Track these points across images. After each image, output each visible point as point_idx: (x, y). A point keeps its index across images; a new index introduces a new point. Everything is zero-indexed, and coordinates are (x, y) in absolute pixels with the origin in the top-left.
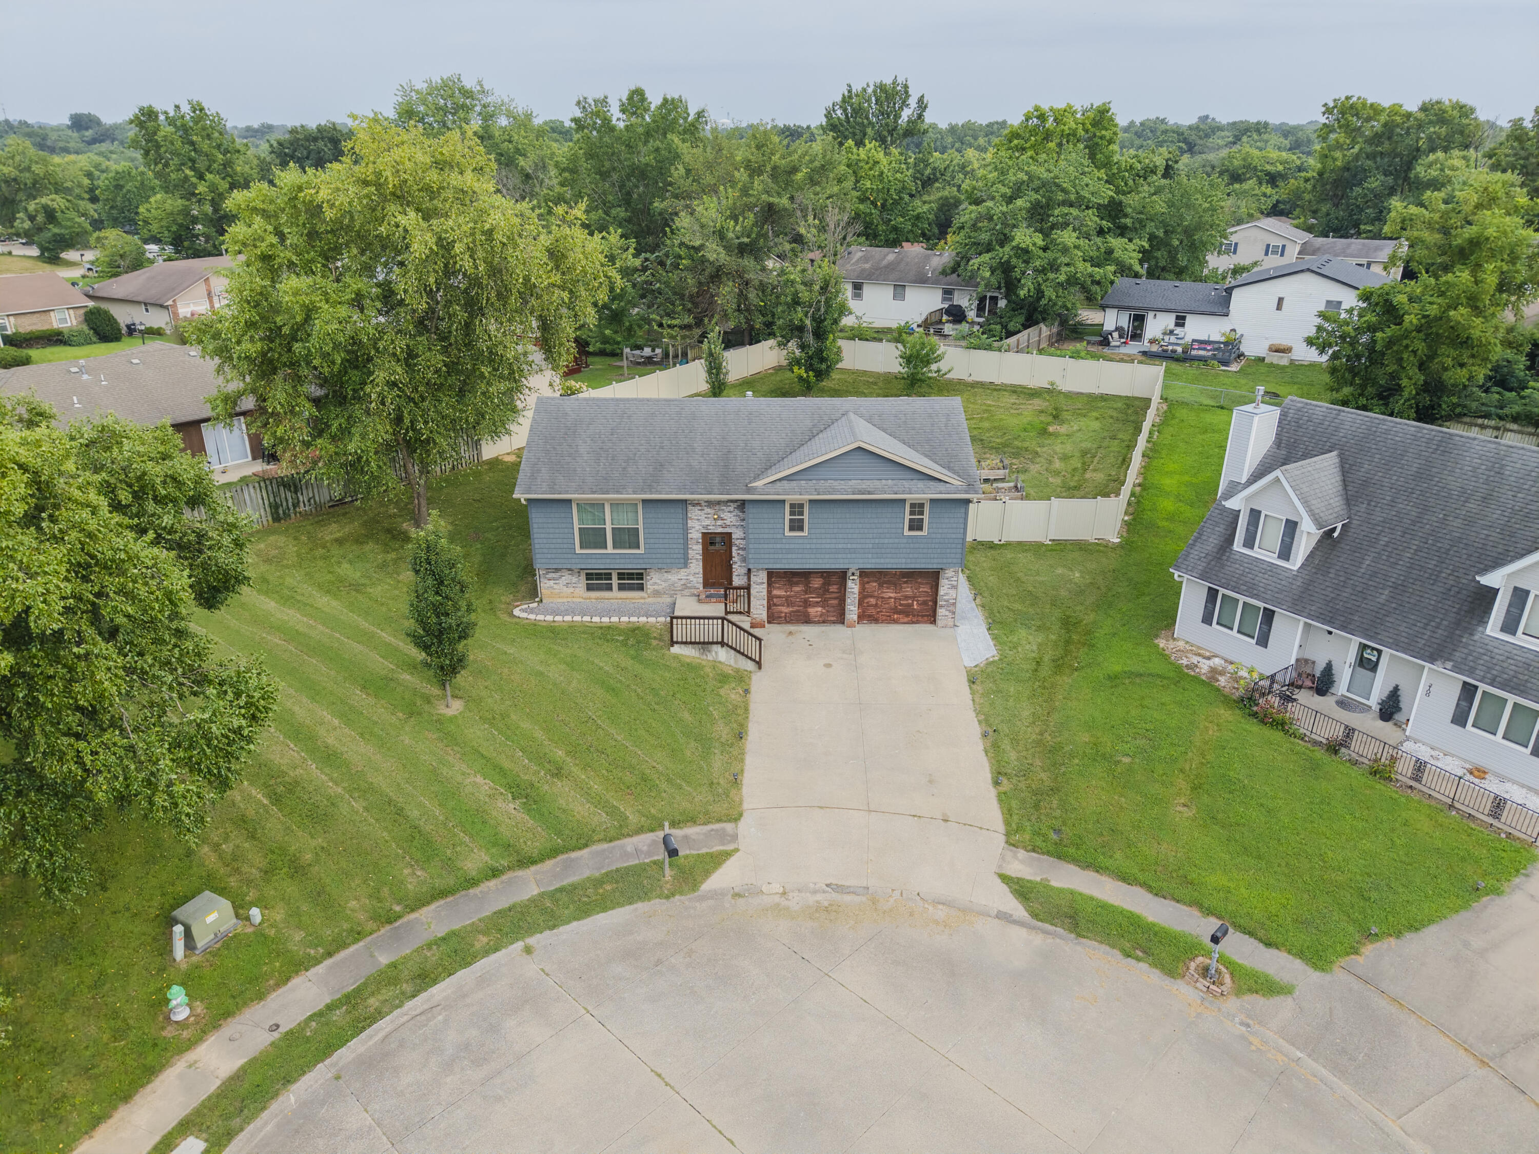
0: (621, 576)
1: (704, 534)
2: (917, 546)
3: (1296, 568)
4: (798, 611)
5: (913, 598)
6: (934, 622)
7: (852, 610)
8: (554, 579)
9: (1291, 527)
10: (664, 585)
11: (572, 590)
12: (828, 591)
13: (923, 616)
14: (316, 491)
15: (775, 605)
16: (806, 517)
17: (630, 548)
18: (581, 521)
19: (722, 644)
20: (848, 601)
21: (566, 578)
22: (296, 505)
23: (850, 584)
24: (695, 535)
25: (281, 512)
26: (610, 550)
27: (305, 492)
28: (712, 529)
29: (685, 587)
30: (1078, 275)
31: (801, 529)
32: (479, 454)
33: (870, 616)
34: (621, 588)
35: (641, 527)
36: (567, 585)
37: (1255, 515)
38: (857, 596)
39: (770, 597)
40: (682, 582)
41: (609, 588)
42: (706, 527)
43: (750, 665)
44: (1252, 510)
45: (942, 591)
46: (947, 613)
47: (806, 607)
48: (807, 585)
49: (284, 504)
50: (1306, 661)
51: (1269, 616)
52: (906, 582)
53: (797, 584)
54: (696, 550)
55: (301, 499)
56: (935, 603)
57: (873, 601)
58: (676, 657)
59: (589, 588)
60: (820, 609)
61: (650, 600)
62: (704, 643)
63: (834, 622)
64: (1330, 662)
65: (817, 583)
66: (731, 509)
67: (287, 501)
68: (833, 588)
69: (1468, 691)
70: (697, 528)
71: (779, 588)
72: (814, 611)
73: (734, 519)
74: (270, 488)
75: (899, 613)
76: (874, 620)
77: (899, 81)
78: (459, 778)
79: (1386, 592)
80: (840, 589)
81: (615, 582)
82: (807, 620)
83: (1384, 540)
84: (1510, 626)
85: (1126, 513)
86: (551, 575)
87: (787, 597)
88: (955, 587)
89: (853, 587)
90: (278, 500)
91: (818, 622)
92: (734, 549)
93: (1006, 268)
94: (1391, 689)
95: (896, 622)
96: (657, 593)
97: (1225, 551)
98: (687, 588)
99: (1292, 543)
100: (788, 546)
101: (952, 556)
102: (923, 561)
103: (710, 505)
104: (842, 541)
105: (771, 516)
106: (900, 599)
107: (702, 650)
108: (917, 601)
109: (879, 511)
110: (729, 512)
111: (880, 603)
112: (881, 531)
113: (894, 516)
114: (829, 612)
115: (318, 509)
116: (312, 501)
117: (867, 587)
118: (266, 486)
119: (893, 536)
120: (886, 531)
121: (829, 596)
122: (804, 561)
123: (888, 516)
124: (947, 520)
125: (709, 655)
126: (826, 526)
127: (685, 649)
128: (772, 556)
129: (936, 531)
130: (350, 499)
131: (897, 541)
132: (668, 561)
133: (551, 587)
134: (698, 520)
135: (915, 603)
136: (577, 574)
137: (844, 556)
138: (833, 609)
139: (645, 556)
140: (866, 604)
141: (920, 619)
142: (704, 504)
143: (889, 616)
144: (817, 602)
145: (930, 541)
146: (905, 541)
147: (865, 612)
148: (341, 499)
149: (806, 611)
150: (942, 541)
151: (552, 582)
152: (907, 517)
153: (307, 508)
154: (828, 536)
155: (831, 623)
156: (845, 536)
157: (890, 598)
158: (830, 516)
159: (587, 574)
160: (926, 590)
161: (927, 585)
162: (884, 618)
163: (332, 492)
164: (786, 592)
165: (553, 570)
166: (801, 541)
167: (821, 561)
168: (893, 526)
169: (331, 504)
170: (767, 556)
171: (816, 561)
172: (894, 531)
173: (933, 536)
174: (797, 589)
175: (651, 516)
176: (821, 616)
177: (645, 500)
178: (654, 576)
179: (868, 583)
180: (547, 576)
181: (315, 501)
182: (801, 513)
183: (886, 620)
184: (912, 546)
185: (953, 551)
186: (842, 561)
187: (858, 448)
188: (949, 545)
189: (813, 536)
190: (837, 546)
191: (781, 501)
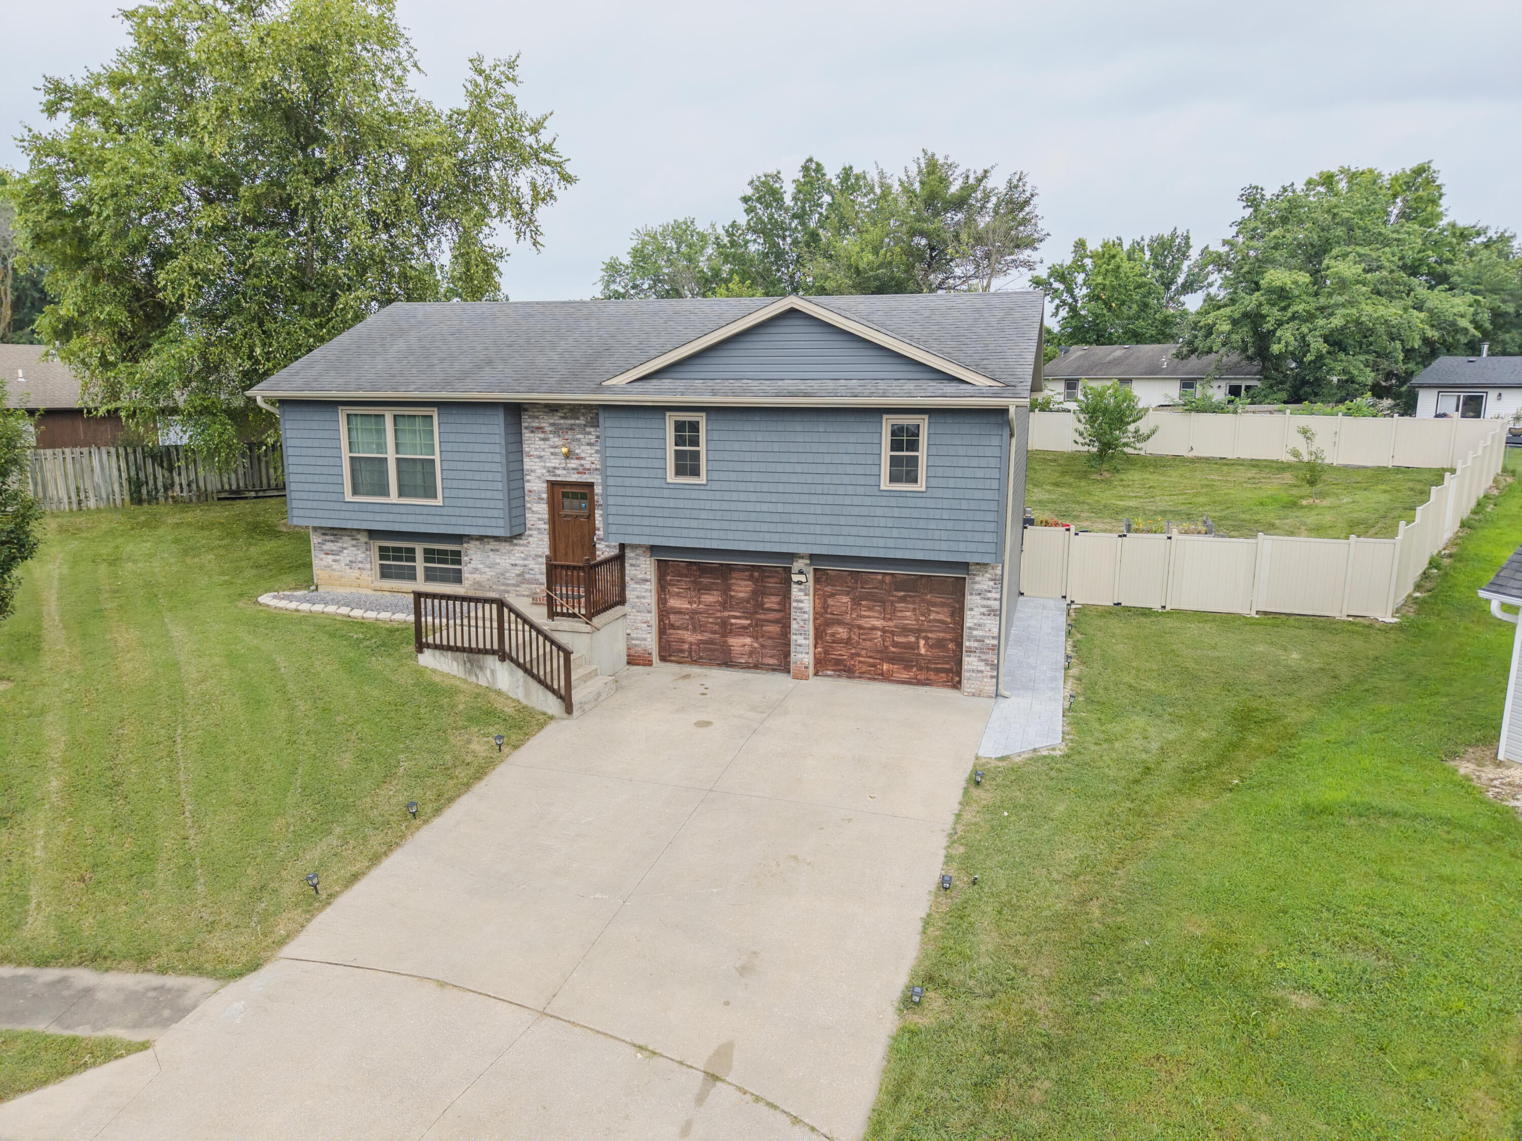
0: (429, 555)
1: (549, 483)
2: (906, 513)
4: (710, 641)
5: (918, 632)
6: (957, 685)
7: (803, 646)
8: (332, 552)
10: (490, 573)
11: (356, 573)
12: (761, 605)
13: (938, 671)
14: (201, 475)
15: (672, 627)
16: (704, 447)
17: (424, 496)
18: (351, 446)
19: (503, 655)
20: (796, 627)
21: (350, 552)
22: (169, 486)
23: (796, 592)
24: (536, 485)
25: (144, 490)
26: (394, 497)
27: (181, 472)
28: (562, 476)
29: (522, 579)
30: (1363, 319)
31: (695, 472)
33: (838, 662)
34: (431, 576)
35: (437, 457)
36: (350, 564)
38: (811, 618)
39: (664, 612)
40: (518, 570)
41: (412, 575)
42: (553, 470)
43: (551, 704)
45: (971, 619)
46: (982, 666)
47: (724, 635)
48: (726, 590)
49: (151, 482)
52: (902, 599)
53: (708, 589)
54: (538, 514)
55: (177, 479)
56: (960, 645)
57: (842, 632)
58: (420, 672)
59: (386, 573)
60: (748, 640)
62: (470, 650)
63: (772, 668)
65: (742, 589)
66: (592, 438)
67: (155, 479)
68: (771, 602)
70: (540, 471)
71: (678, 595)
72: (740, 644)
73: (596, 458)
74: (129, 457)
75: (892, 660)
76: (845, 670)
77: (1179, 232)
80: (781, 603)
81: (420, 565)
82: (727, 661)
85: (1418, 587)
86: (329, 546)
87: (694, 612)
88: (994, 612)
89: (803, 598)
90: (142, 475)
91: (746, 667)
92: (597, 513)
93: (1254, 318)
95: (886, 678)
96: (479, 588)
98: (529, 582)
100: (672, 503)
101: (978, 537)
102: (920, 545)
103: (558, 430)
104: (767, 497)
105: (642, 444)
106: (893, 633)
107: (468, 665)
108: (926, 639)
109: (833, 438)
110: (589, 444)
111: (855, 637)
112: (836, 478)
113: (861, 449)
114: (763, 646)
115: (202, 499)
116: (194, 486)
117: (830, 602)
118: (127, 454)
119: (861, 490)
120: (846, 479)
121: (762, 617)
122: (701, 534)
123: (851, 449)
124: (964, 462)
125: (480, 674)
126: (738, 466)
127: (443, 659)
128: (646, 521)
129: (942, 483)
130: (253, 494)
131: (868, 501)
132: (481, 522)
133: (330, 567)
134: (540, 457)
135: (922, 642)
136: (364, 546)
137: (772, 527)
138: (769, 642)
139: (444, 511)
140: (833, 635)
141: (932, 675)
142: (548, 429)
143: (874, 665)
144: (744, 627)
145: (931, 503)
146: (883, 501)
147: (826, 652)
148: (238, 491)
149: (726, 642)
150: (955, 504)
151: (330, 557)
152: (886, 453)
153: (184, 494)
154: (742, 487)
155: (767, 670)
156: (772, 487)
157: (874, 628)
158: (745, 446)
159: (381, 549)
160: (941, 617)
161: (942, 605)
162: (865, 668)
163: (225, 480)
164: (691, 603)
165: (332, 538)
166: (694, 494)
167: (730, 535)
168: (860, 470)
169: (223, 495)
170: (637, 521)
171: (722, 535)
172: (862, 480)
173: (939, 493)
174: (710, 598)
175: (452, 438)
176: (751, 654)
177: (443, 405)
178: (473, 557)
179: (832, 595)
180: (324, 547)
181: (198, 486)
182: (695, 442)
183: (869, 672)
184: (896, 512)
185: (978, 526)
186: (767, 537)
187: (792, 313)
188: (970, 515)
189: (716, 485)
190: (758, 507)
191: (660, 410)
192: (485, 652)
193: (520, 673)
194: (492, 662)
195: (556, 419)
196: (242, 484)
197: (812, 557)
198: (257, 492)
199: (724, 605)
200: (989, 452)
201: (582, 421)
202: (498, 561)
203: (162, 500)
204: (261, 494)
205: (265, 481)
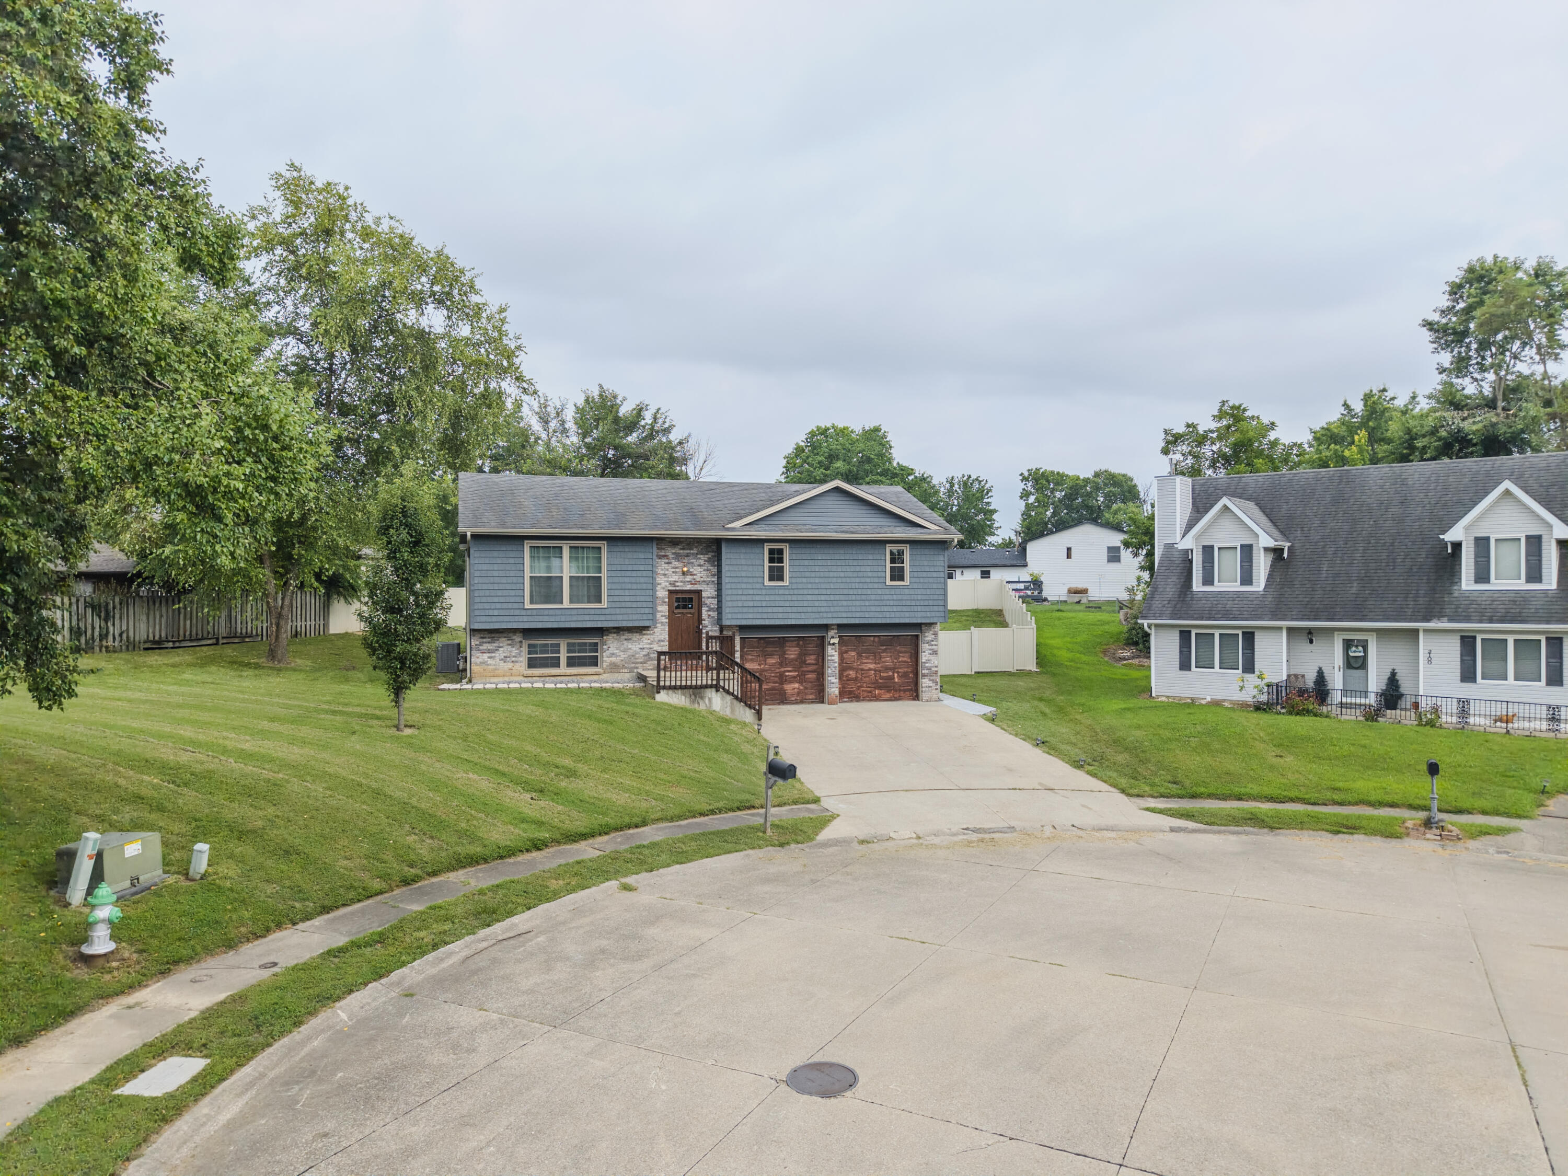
0: (572, 647)
1: (671, 592)
2: (900, 597)
3: (1261, 587)
4: (774, 689)
5: (893, 669)
6: (916, 696)
7: (833, 685)
8: (489, 651)
9: (1247, 550)
10: (623, 656)
11: (510, 665)
12: (804, 662)
13: (905, 691)
14: (131, 623)
16: (786, 564)
17: (589, 602)
18: (532, 569)
19: (717, 688)
20: (829, 671)
21: (505, 648)
22: (104, 636)
23: (829, 650)
24: (662, 594)
26: (566, 604)
27: (117, 622)
28: (681, 586)
31: (781, 578)
32: (326, 626)
33: (851, 692)
34: (571, 662)
35: (604, 575)
36: (505, 659)
37: (1208, 551)
38: (837, 665)
40: (645, 652)
41: (555, 663)
42: (673, 583)
44: (1204, 547)
45: (924, 657)
46: (931, 684)
47: (782, 683)
48: (782, 655)
49: (89, 632)
50: (1296, 676)
51: (1249, 637)
52: (884, 651)
53: (771, 655)
54: (663, 610)
55: (111, 629)
56: (916, 674)
57: (852, 674)
58: (655, 707)
59: (532, 664)
60: (797, 685)
61: (605, 676)
62: (696, 687)
63: (813, 702)
64: (1320, 668)
65: (792, 653)
66: (702, 562)
67: (93, 628)
68: (811, 659)
69: (1468, 642)
70: (664, 584)
71: (752, 660)
72: (791, 688)
73: (704, 574)
74: (74, 607)
75: (880, 688)
76: (856, 697)
78: (448, 774)
79: (1355, 585)
80: (817, 660)
81: (563, 656)
82: (782, 701)
83: (1330, 551)
84: (1482, 576)
86: (485, 647)
87: (762, 671)
88: (935, 652)
89: (833, 654)
90: (82, 625)
91: (796, 702)
92: (704, 609)
94: (1388, 675)
95: (877, 699)
96: (614, 668)
97: (1186, 594)
98: (650, 660)
99: (1251, 566)
100: (767, 598)
101: (936, 608)
102: (907, 614)
103: (678, 557)
104: (824, 592)
105: (749, 562)
106: (880, 671)
107: (693, 697)
108: (898, 672)
109: (860, 557)
110: (699, 565)
111: (860, 676)
112: (863, 580)
113: (875, 563)
114: (806, 688)
115: (131, 648)
116: (124, 636)
117: (845, 655)
118: (70, 604)
119: (876, 586)
120: (868, 580)
121: (805, 669)
122: (786, 616)
123: (870, 563)
124: (927, 569)
125: (701, 702)
126: (807, 574)
127: (674, 695)
128: (751, 610)
129: (917, 580)
130: (171, 645)
131: (879, 592)
132: (635, 617)
133: (485, 663)
134: (665, 575)
135: (896, 675)
136: (518, 644)
137: (827, 609)
138: (809, 685)
139: (607, 612)
140: (847, 676)
141: (902, 694)
142: (671, 556)
143: (870, 692)
144: (794, 677)
145: (912, 592)
146: (887, 591)
147: (843, 687)
148: (159, 642)
149: (782, 688)
150: (924, 592)
151: (486, 655)
152: (888, 565)
153: (116, 644)
154: (810, 586)
155: (809, 703)
156: (827, 586)
157: (870, 669)
158: (811, 563)
159: (529, 646)
160: (905, 659)
161: (905, 652)
162: (865, 694)
163: (151, 631)
164: (760, 665)
165: (489, 640)
166: (781, 592)
167: (803, 616)
168: (875, 574)
169: (148, 645)
170: (745, 610)
171: (798, 615)
172: (876, 580)
173: (916, 586)
174: (771, 661)
175: (616, 561)
176: (798, 693)
177: (612, 540)
178: (611, 645)
179: (846, 652)
180: (481, 648)
181: (128, 637)
182: (781, 560)
183: (867, 697)
184: (895, 597)
185: (935, 603)
186: (825, 615)
187: (837, 489)
188: (932, 597)
189: (795, 586)
190: (819, 598)
191: (761, 542)
192: (706, 687)
193: (729, 698)
194: (711, 693)
195: (677, 550)
196: (163, 635)
197: (840, 627)
198: (174, 642)
199: (781, 664)
200: (938, 563)
201: (695, 551)
202: (630, 646)
203: (97, 649)
204: (177, 644)
205: (181, 633)
